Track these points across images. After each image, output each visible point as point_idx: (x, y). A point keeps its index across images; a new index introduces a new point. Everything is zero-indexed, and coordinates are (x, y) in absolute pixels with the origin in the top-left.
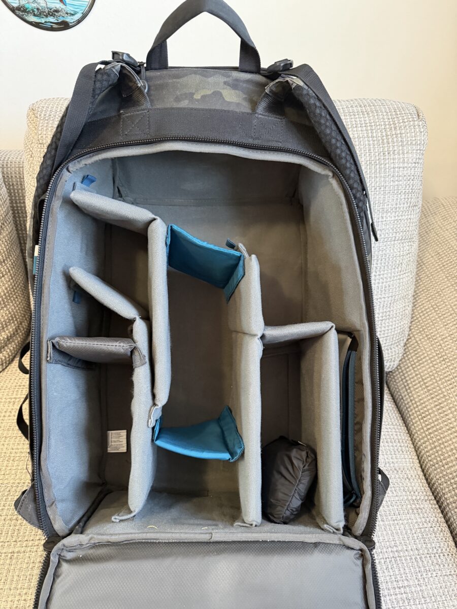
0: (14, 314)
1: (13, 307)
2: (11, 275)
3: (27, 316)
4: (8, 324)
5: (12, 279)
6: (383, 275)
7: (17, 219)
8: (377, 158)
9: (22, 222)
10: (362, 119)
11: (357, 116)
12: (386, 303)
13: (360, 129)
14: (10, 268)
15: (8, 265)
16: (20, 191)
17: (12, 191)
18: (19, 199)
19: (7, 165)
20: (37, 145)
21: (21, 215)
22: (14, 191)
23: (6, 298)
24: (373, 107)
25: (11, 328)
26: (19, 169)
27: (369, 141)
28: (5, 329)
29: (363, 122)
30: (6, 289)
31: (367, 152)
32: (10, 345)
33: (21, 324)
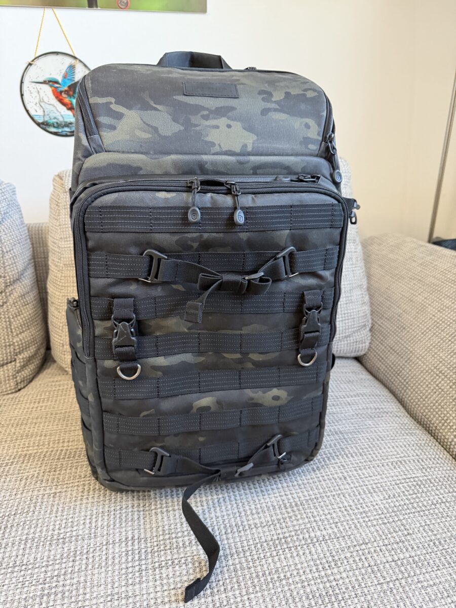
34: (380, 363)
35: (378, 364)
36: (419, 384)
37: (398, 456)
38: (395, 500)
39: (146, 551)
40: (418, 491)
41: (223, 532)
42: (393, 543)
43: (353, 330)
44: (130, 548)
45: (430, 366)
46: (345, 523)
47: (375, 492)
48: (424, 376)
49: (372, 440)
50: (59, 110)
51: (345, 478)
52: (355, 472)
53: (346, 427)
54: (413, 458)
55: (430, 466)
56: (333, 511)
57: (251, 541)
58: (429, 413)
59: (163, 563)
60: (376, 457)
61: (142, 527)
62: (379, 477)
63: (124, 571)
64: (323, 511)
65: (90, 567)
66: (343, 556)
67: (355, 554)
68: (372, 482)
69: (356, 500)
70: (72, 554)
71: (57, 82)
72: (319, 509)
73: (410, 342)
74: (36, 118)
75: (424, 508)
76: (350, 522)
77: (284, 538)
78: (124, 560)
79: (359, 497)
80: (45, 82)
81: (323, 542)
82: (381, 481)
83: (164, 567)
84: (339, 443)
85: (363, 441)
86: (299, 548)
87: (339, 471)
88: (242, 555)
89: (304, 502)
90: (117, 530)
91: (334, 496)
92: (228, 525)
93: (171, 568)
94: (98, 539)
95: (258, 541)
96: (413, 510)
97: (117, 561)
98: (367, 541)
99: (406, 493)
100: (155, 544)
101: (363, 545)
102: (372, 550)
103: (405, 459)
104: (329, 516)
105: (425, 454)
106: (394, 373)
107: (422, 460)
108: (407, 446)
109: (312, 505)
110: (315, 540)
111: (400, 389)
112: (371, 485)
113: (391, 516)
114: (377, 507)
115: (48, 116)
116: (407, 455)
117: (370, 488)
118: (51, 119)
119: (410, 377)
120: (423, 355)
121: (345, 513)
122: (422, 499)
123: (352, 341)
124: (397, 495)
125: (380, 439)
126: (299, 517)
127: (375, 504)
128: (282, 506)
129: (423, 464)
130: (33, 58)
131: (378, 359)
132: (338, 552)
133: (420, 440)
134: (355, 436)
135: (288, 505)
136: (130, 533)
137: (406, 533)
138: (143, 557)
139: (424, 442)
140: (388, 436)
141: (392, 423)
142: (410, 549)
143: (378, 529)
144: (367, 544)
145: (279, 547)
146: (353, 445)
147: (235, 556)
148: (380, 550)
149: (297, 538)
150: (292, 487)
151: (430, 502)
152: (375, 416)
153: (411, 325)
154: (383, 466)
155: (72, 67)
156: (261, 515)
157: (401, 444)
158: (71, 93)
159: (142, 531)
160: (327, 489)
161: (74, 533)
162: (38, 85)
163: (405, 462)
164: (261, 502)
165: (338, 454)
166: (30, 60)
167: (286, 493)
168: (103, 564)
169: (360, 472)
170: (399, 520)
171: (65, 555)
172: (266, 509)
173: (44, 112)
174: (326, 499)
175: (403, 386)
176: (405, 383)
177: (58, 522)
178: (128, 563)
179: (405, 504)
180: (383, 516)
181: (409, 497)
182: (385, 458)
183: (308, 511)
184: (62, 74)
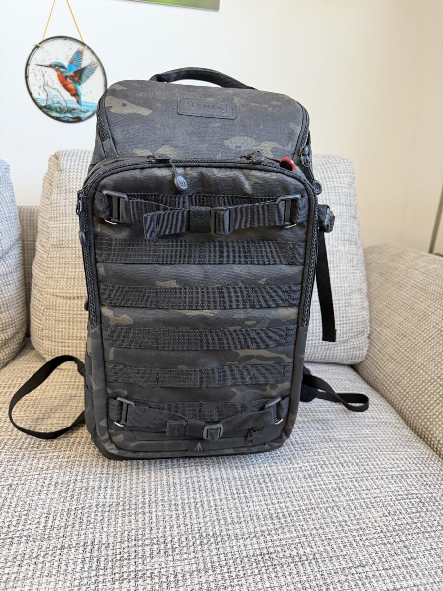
34: (378, 372)
35: (376, 373)
36: (421, 395)
37: (399, 469)
38: (396, 517)
39: (106, 559)
40: (422, 509)
41: (198, 542)
42: (394, 568)
43: (350, 334)
44: (88, 555)
45: (433, 375)
46: (339, 541)
47: (373, 507)
48: (426, 386)
49: (369, 450)
50: (63, 95)
51: (340, 490)
52: (351, 484)
53: (342, 435)
54: (415, 472)
55: (434, 482)
56: (325, 525)
57: (230, 554)
58: (431, 426)
59: (125, 575)
60: (375, 468)
61: (105, 530)
62: (377, 491)
63: (77, 582)
64: (315, 524)
65: (38, 574)
66: (336, 580)
67: (350, 577)
68: (370, 496)
69: (351, 515)
70: (19, 557)
71: (63, 67)
72: (310, 522)
73: (410, 350)
74: (39, 101)
75: (429, 529)
76: (345, 540)
77: (268, 554)
78: (78, 568)
79: (355, 511)
80: (50, 66)
81: (313, 562)
82: (380, 495)
83: (125, 579)
84: (333, 451)
85: (360, 450)
86: (285, 566)
87: (333, 481)
88: (218, 571)
89: (293, 513)
90: (76, 533)
91: (327, 508)
92: (204, 535)
93: (133, 582)
94: (52, 541)
95: (237, 555)
96: (417, 531)
97: (70, 569)
98: (365, 564)
99: (409, 511)
100: (118, 551)
101: (360, 568)
102: (370, 574)
103: (406, 472)
104: (321, 531)
105: (428, 469)
106: (393, 382)
107: (425, 476)
108: (408, 459)
109: (301, 517)
110: (304, 558)
111: (400, 399)
112: (369, 498)
113: (391, 536)
114: (376, 524)
115: (51, 101)
116: (408, 469)
117: (368, 503)
118: (53, 103)
119: (410, 387)
120: (425, 364)
121: (340, 529)
122: (427, 519)
123: (349, 347)
124: (398, 512)
125: (378, 450)
126: (286, 530)
127: (373, 521)
128: (268, 516)
129: (426, 479)
130: (41, 41)
131: (376, 367)
132: (331, 574)
133: (422, 453)
134: (352, 445)
135: (274, 515)
136: (90, 536)
137: (409, 557)
138: (102, 566)
139: (426, 456)
140: (387, 448)
141: (391, 434)
142: (414, 576)
143: (378, 550)
144: (364, 566)
145: (262, 565)
146: (348, 454)
147: (210, 572)
148: (380, 574)
149: (284, 555)
150: (280, 496)
151: (435, 523)
152: (372, 426)
153: (413, 333)
154: (382, 478)
155: (79, 54)
156: (243, 525)
157: (401, 456)
158: (77, 79)
159: (105, 535)
160: (319, 500)
161: (25, 533)
162: (43, 68)
163: (407, 476)
164: (244, 510)
165: (332, 462)
166: (37, 43)
167: (273, 501)
168: (54, 572)
169: (356, 483)
170: (401, 541)
171: (10, 558)
172: (249, 519)
173: (48, 95)
174: (317, 511)
175: (402, 396)
176: (405, 393)
177: (8, 519)
178: (83, 572)
179: (407, 523)
180: (382, 535)
181: (412, 515)
182: (385, 470)
183: (297, 523)
184: (69, 60)
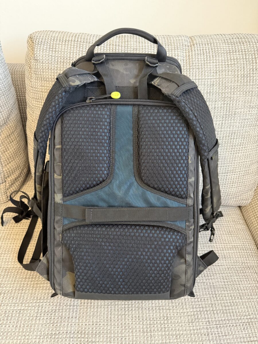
0: (19, 164)
1: (18, 161)
2: (17, 141)
3: (26, 166)
4: (16, 170)
5: (18, 143)
6: (247, 147)
7: (21, 106)
8: (249, 73)
9: (23, 108)
10: (240, 47)
11: (236, 45)
12: (247, 165)
13: (238, 53)
14: (16, 137)
15: (15, 135)
16: (22, 89)
17: (17, 89)
18: (22, 94)
19: (14, 73)
20: (33, 61)
21: (22, 104)
22: (19, 89)
23: (14, 155)
24: (247, 39)
25: (17, 173)
26: (22, 76)
27: (244, 61)
28: (14, 173)
29: (240, 49)
30: (14, 149)
31: (242, 68)
32: (16, 183)
33: (23, 170)
35: (253, 220)
37: (249, 317)
43: (242, 192)
49: (233, 298)
52: (216, 330)
53: (218, 282)
60: (233, 316)
62: (231, 337)
84: (210, 298)
85: (227, 298)
87: (205, 327)
